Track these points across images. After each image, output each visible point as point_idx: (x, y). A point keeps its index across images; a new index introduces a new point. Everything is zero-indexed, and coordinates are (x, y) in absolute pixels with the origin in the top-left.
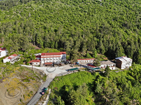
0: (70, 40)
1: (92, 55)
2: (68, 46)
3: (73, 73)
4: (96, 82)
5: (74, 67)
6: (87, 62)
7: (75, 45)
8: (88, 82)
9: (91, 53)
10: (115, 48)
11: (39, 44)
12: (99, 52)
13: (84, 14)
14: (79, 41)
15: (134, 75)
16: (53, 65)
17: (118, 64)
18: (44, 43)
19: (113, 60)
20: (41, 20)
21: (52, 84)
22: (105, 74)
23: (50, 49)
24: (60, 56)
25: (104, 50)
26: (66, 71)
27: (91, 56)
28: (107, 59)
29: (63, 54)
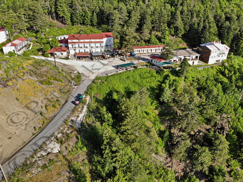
0: (121, 10)
1: (159, 39)
2: (117, 21)
3: (126, 72)
4: (163, 85)
5: (127, 62)
6: (150, 52)
7: (129, 19)
8: (150, 86)
9: (159, 34)
10: (202, 25)
11: (63, 17)
12: (173, 33)
14: (138, 11)
15: (228, 74)
16: (91, 57)
17: (204, 56)
18: (71, 15)
19: (196, 49)
22: (180, 73)
23: (83, 27)
24: (102, 40)
25: (182, 30)
26: (114, 68)
28: (186, 46)
29: (107, 36)
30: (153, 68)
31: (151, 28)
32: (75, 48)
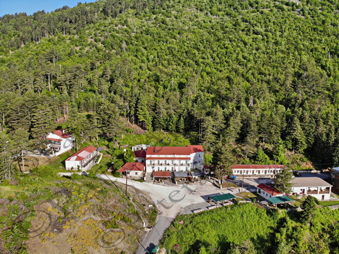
0: (215, 115)
1: (271, 154)
2: (210, 129)
3: (220, 208)
4: (278, 235)
6: (257, 174)
7: (226, 128)
8: (257, 234)
9: (270, 147)
10: (333, 137)
11: (143, 121)
12: (290, 146)
13: (255, 40)
14: (239, 117)
18: (154, 118)
19: (327, 170)
20: (148, 59)
21: (169, 236)
22: (303, 218)
23: (166, 134)
24: (188, 156)
25: (304, 143)
26: (202, 200)
27: (268, 159)
28: (312, 167)
29: (196, 150)
30: (261, 204)
31: (257, 139)
32: (154, 164)
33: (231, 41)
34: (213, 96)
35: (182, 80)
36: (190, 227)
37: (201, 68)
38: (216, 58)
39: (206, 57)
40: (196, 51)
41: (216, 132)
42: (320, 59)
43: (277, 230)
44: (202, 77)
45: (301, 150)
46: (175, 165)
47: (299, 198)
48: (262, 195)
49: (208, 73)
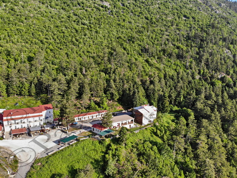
1: (99, 105)
4: (107, 156)
6: (91, 118)
8: (94, 159)
10: (132, 90)
12: (109, 98)
13: (83, 29)
14: (77, 82)
15: (160, 134)
16: (29, 133)
18: (7, 86)
19: (131, 110)
21: (30, 176)
23: (20, 98)
24: (41, 114)
25: (117, 95)
26: (55, 144)
27: (97, 107)
28: (122, 109)
30: (95, 138)
31: (90, 95)
32: (11, 124)
33: (66, 28)
34: (56, 67)
35: (30, 54)
36: (46, 166)
37: (46, 46)
38: (57, 39)
39: (49, 38)
40: (40, 33)
41: (62, 93)
42: (123, 44)
43: (106, 153)
44: (47, 52)
45: (116, 99)
46: (30, 122)
47: (117, 129)
48: (95, 131)
49: (51, 50)
